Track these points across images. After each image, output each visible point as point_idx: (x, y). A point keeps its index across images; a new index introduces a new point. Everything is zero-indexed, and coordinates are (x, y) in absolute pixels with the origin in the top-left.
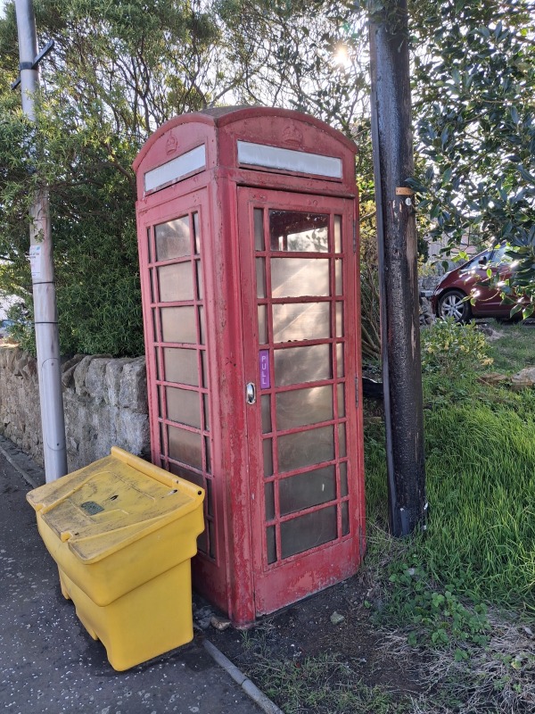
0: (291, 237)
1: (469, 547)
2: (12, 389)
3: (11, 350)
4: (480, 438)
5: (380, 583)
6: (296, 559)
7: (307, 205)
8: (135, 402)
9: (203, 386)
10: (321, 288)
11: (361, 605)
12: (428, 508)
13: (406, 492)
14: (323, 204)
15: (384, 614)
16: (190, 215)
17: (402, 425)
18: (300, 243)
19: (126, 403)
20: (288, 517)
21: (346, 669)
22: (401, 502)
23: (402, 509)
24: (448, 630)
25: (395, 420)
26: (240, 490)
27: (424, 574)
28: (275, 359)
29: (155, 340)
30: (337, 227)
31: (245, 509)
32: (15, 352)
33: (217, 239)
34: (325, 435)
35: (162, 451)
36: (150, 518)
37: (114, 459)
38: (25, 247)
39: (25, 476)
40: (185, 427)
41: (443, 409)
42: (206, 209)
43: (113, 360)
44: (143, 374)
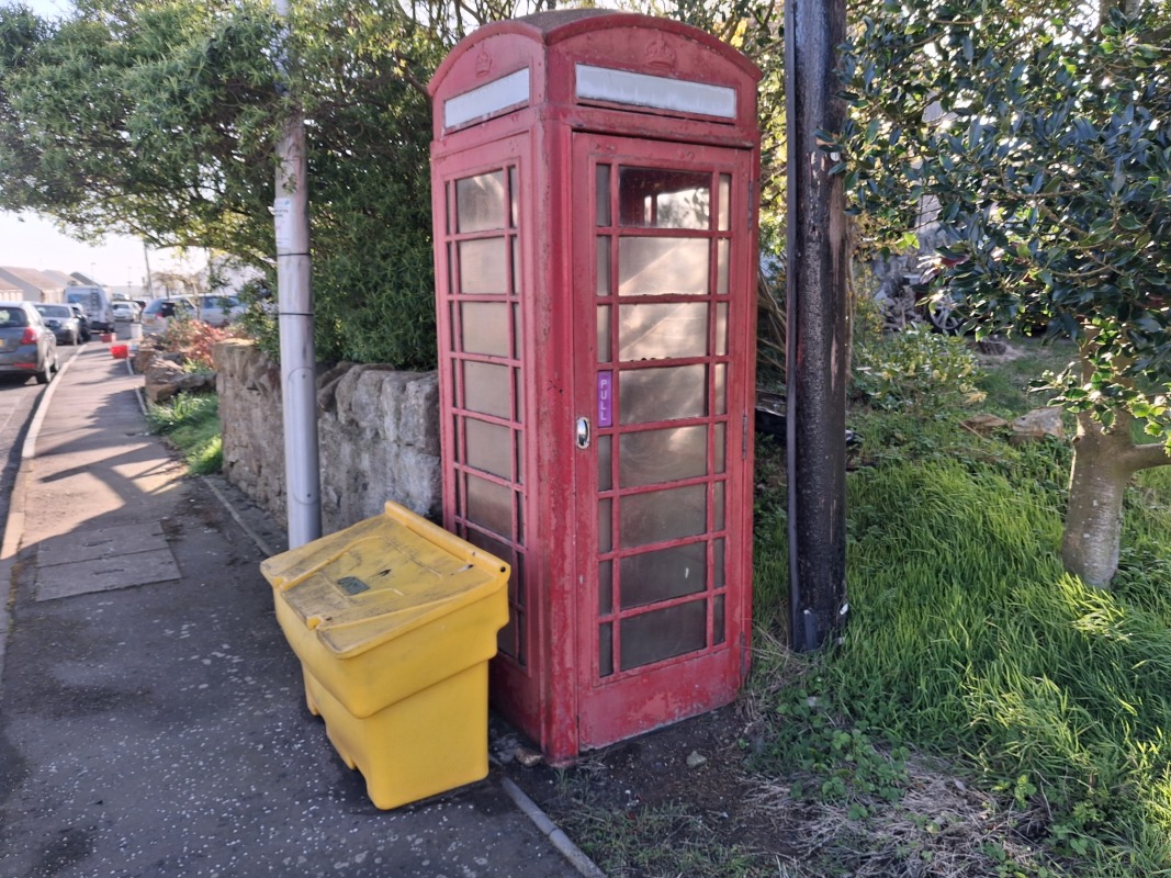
0: (663, 199)
1: (898, 670)
2: (243, 409)
3: (243, 349)
4: (939, 513)
5: (765, 716)
6: (642, 674)
7: (677, 158)
8: (421, 438)
9: (516, 418)
10: (697, 282)
11: (733, 745)
12: (848, 613)
13: (813, 586)
14: (702, 157)
15: (763, 756)
16: (505, 169)
17: (811, 489)
18: (675, 209)
19: (409, 438)
20: (632, 612)
21: (699, 824)
22: (806, 601)
23: (806, 612)
24: (847, 779)
25: (802, 480)
26: (562, 570)
27: (827, 705)
28: (621, 385)
29: (453, 349)
30: (724, 189)
31: (569, 596)
32: (249, 352)
33: (541, 207)
34: (694, 497)
35: (458, 511)
36: (432, 600)
37: (389, 519)
38: (269, 197)
39: (260, 543)
40: (490, 477)
41: (894, 468)
42: (527, 163)
43: (393, 374)
44: (434, 399)
